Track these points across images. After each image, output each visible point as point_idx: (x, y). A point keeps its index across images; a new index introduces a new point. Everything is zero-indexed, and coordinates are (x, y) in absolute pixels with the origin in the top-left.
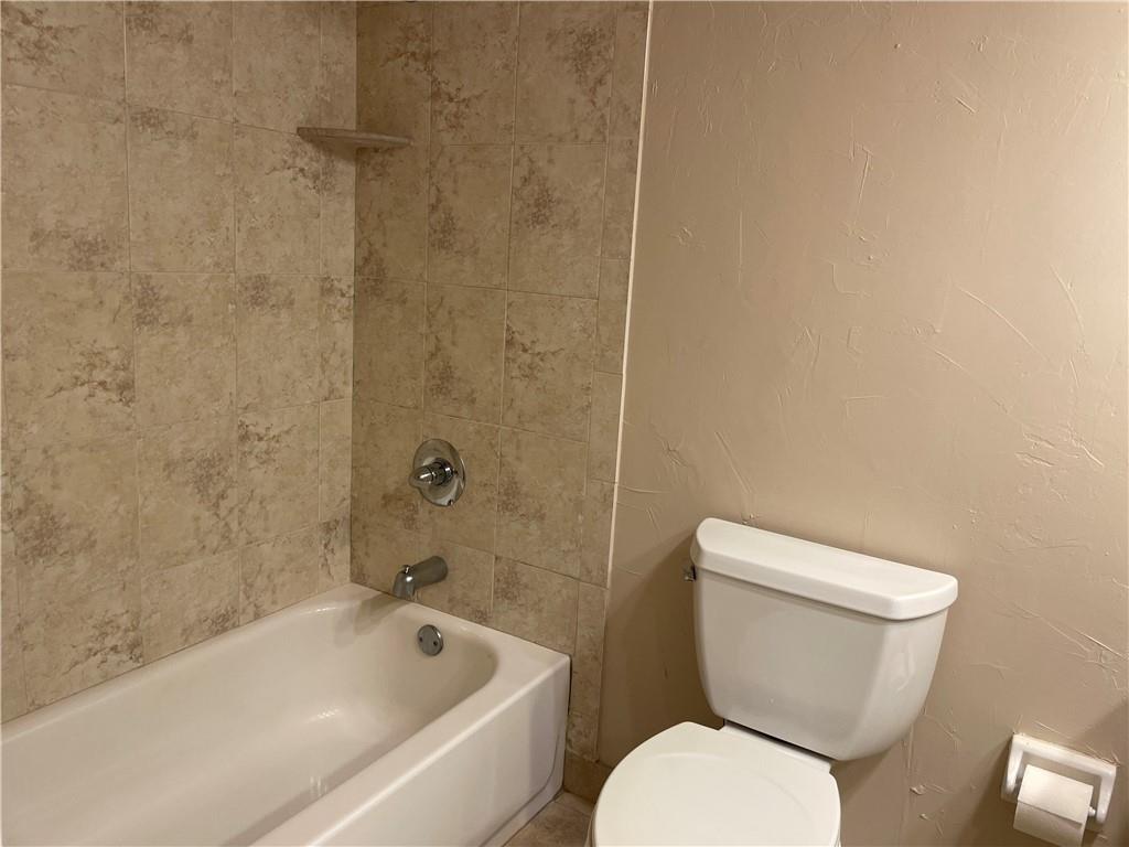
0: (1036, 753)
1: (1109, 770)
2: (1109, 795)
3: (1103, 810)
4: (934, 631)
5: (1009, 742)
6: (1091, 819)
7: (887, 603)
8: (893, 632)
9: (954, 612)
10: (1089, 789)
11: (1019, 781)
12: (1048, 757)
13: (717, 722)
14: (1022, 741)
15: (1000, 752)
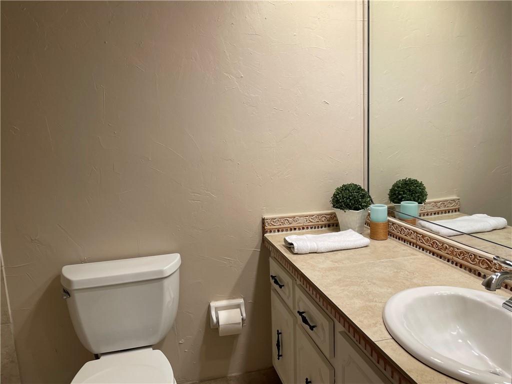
0: (219, 306)
1: (241, 301)
2: (244, 309)
3: (244, 315)
4: (176, 278)
5: (209, 307)
6: (242, 319)
7: (161, 272)
8: (166, 282)
9: (181, 268)
10: (239, 310)
11: (217, 318)
12: (224, 305)
13: (97, 357)
14: (214, 304)
15: (206, 312)
